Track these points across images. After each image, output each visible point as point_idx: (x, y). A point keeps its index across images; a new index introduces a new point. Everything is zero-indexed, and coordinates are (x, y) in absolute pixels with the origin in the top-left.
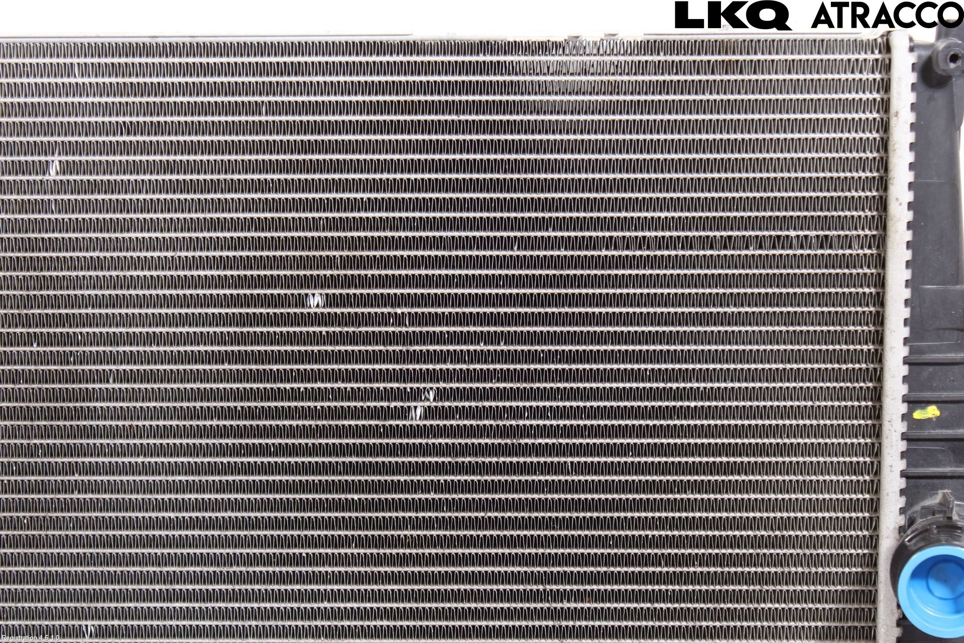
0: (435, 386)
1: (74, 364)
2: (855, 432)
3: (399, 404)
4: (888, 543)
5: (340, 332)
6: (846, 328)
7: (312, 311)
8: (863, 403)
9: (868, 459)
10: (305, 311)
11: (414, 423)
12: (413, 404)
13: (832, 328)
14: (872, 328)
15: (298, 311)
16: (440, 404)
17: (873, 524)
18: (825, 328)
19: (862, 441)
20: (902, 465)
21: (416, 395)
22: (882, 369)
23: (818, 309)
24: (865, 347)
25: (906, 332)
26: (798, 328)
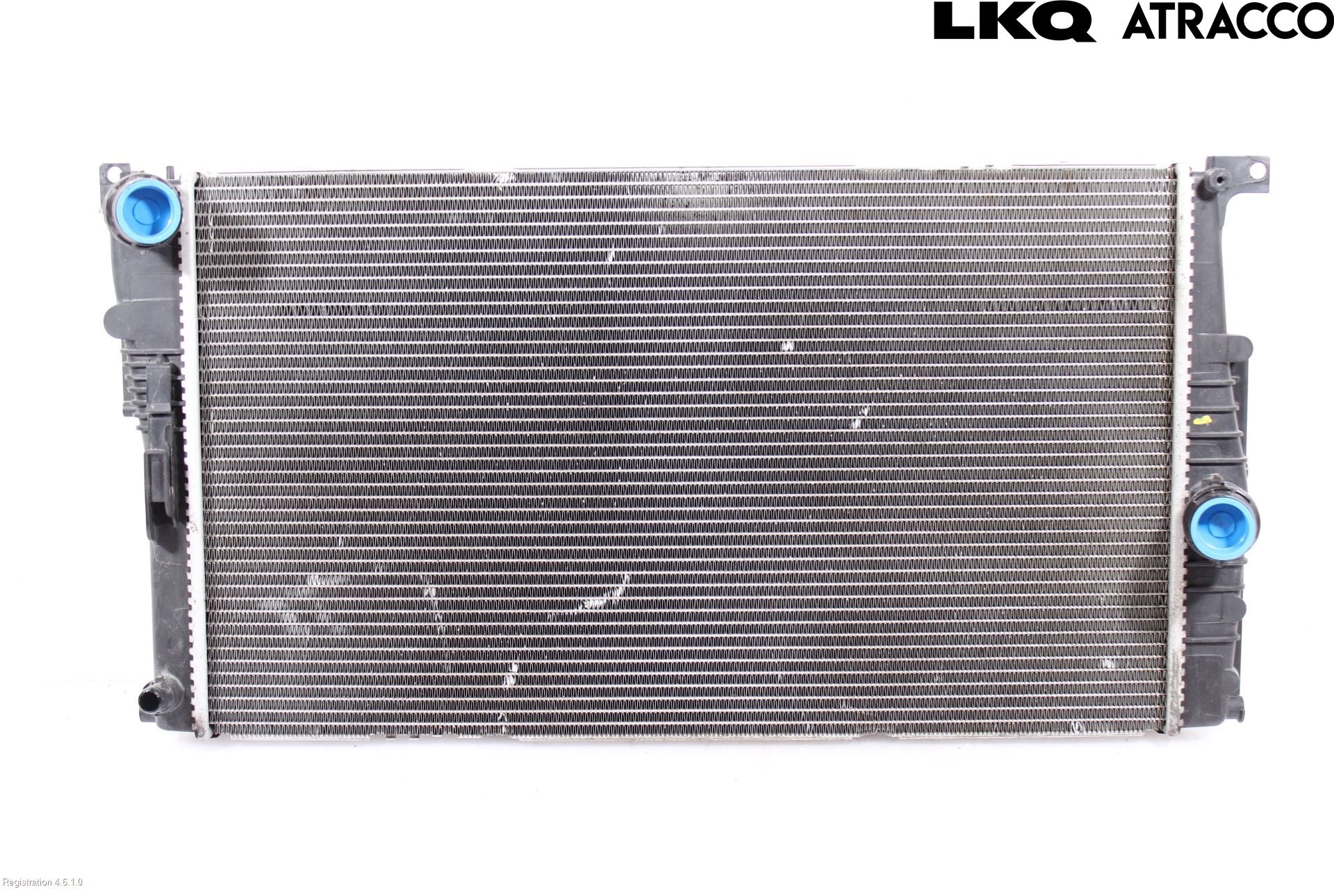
0: (868, 405)
1: (621, 391)
2: (1154, 435)
3: (843, 418)
4: (1177, 508)
5: (805, 368)
6: (1147, 364)
7: (785, 353)
8: (1159, 415)
9: (1163, 454)
10: (780, 353)
11: (854, 431)
12: (853, 418)
13: (1138, 364)
14: (1165, 364)
15: (775, 353)
16: (872, 417)
17: (1167, 499)
18: (1134, 364)
19: (1159, 441)
20: (1186, 455)
21: (855, 412)
22: (1172, 392)
23: (1129, 351)
24: (1161, 377)
25: (1189, 364)
26: (1115, 364)
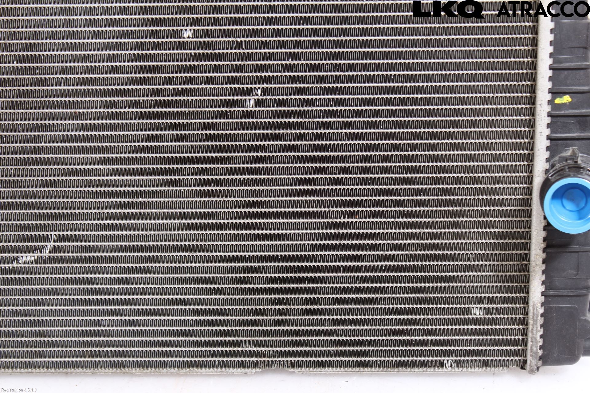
0: (261, 86)
1: (40, 74)
2: (519, 112)
3: (239, 98)
4: (538, 180)
5: (203, 53)
6: (514, 48)
7: (185, 40)
8: (524, 95)
9: (527, 129)
10: (181, 40)
11: (249, 109)
12: (248, 98)
13: (505, 48)
14: (530, 48)
15: (177, 40)
16: (264, 97)
17: (530, 169)
18: (501, 48)
19: (523, 118)
20: (548, 132)
21: (250, 92)
22: (536, 73)
23: (497, 36)
24: (526, 60)
25: (551, 49)
26: (485, 48)
